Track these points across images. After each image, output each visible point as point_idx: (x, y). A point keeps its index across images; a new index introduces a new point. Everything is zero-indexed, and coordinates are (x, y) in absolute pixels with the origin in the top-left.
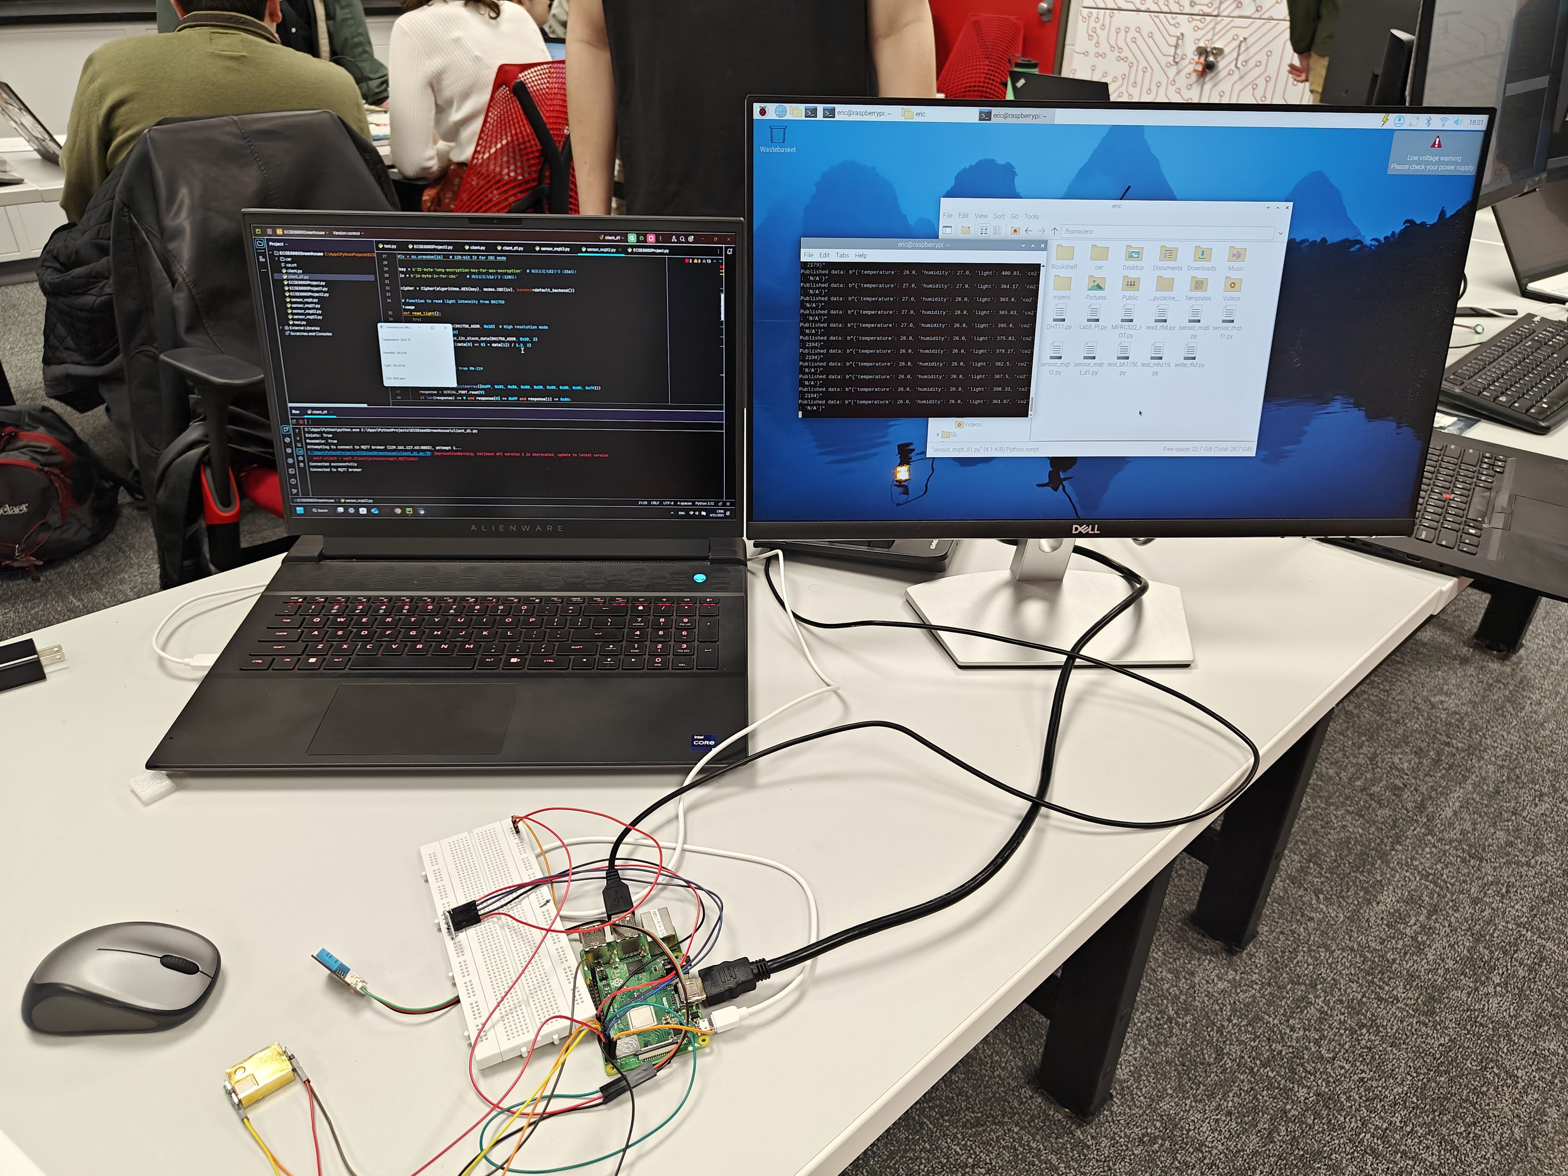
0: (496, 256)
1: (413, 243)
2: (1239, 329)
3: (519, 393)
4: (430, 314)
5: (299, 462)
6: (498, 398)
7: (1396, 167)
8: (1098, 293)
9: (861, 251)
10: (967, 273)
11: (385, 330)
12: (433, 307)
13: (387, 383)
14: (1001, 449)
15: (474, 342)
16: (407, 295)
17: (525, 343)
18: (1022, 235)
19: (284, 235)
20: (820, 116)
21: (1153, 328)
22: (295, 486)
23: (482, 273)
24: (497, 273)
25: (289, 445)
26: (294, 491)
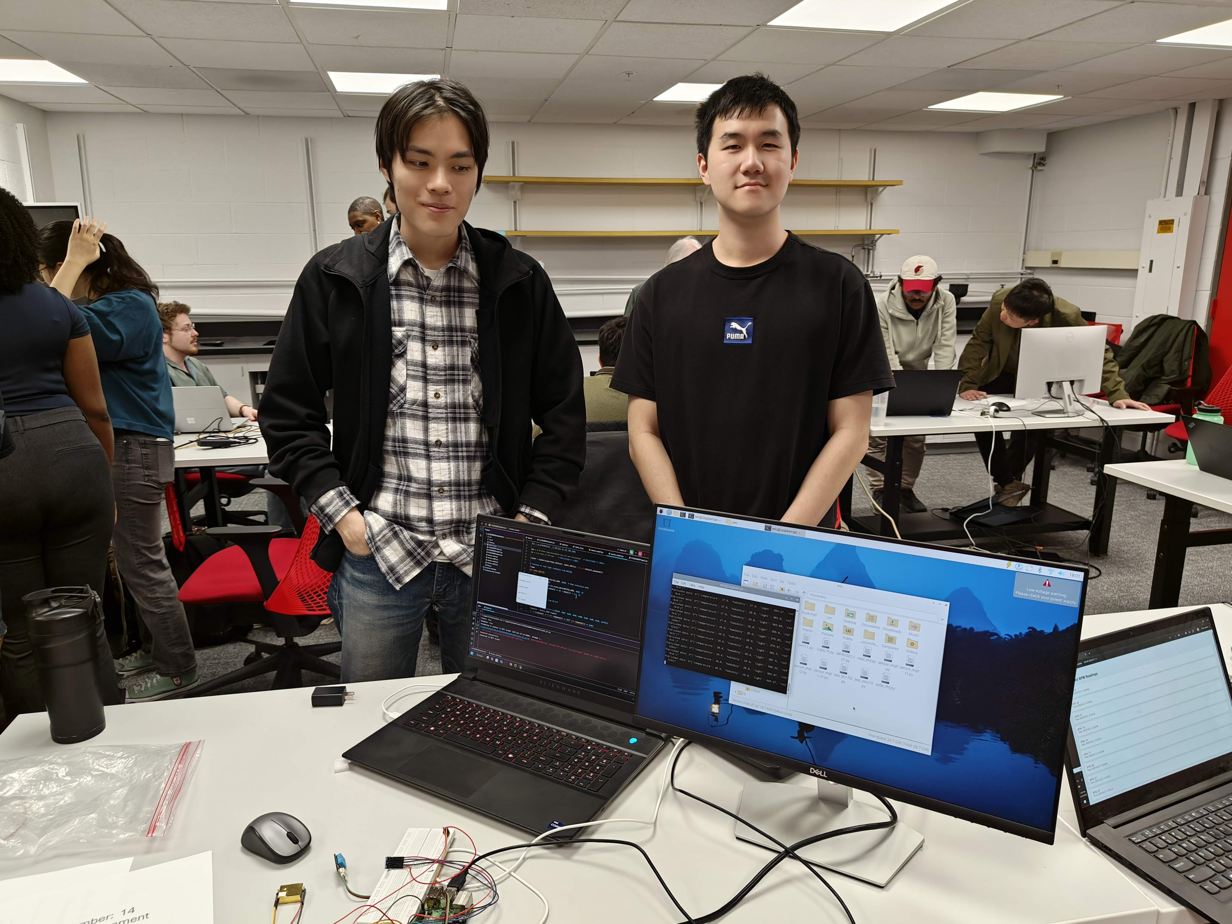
0: (572, 550)
1: (539, 538)
2: (917, 671)
3: (571, 618)
4: (540, 572)
5: (476, 630)
6: (562, 618)
7: (1018, 593)
8: (829, 632)
9: (701, 585)
10: (755, 606)
11: (522, 576)
12: (542, 569)
13: (518, 601)
14: (770, 709)
15: (556, 589)
16: (533, 561)
17: (578, 594)
18: (785, 592)
19: (491, 527)
20: (687, 517)
21: (862, 659)
22: (472, 641)
23: (565, 557)
24: (571, 558)
25: (474, 621)
26: (472, 643)
